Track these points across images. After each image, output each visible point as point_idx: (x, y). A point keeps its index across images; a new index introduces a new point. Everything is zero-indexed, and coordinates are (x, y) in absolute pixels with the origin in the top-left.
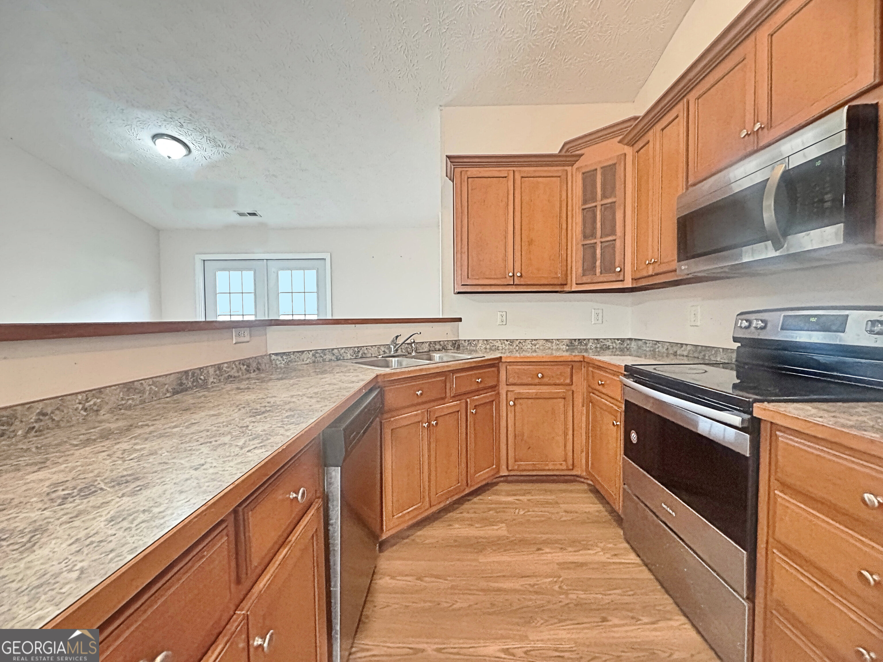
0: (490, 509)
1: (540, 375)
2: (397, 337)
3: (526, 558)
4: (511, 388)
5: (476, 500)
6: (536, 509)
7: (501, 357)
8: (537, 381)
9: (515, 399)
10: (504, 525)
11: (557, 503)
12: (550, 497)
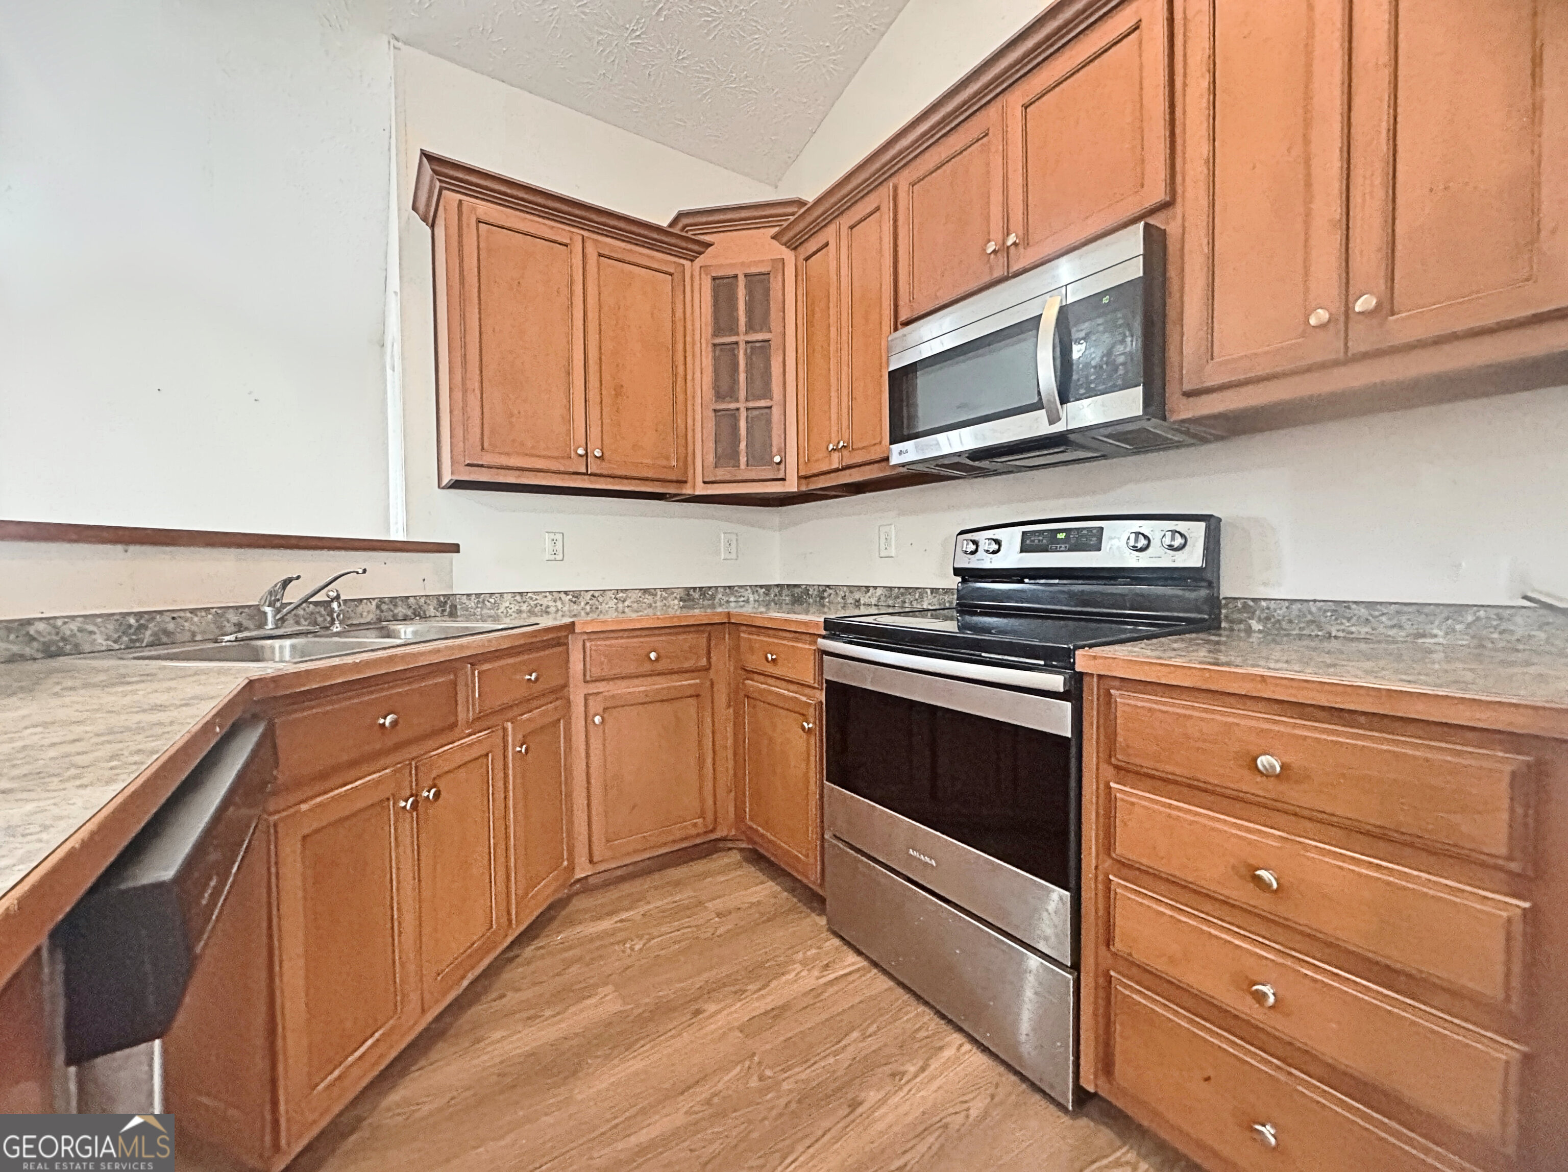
0: (569, 963)
1: (653, 656)
2: (286, 583)
3: (678, 1043)
4: (593, 688)
5: (528, 951)
6: (664, 929)
7: (573, 623)
8: (647, 667)
9: (605, 709)
10: (610, 988)
11: (700, 903)
12: (684, 896)
